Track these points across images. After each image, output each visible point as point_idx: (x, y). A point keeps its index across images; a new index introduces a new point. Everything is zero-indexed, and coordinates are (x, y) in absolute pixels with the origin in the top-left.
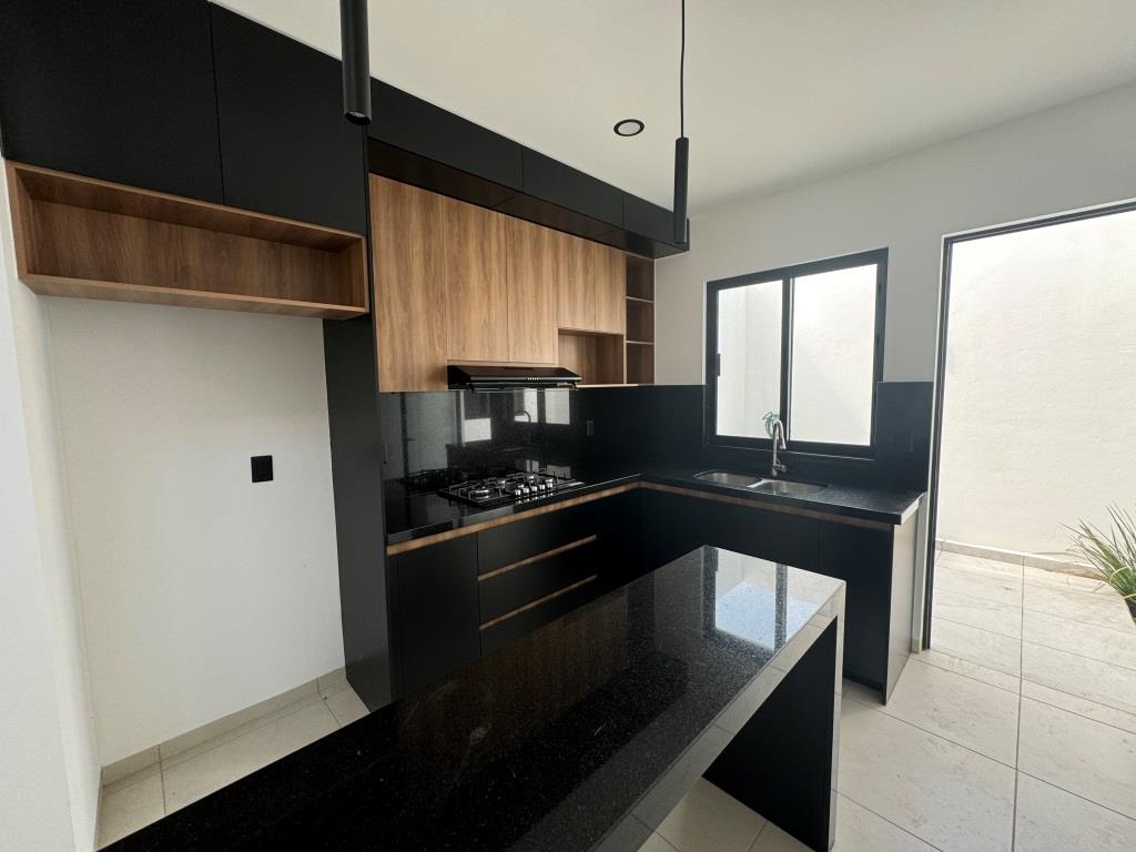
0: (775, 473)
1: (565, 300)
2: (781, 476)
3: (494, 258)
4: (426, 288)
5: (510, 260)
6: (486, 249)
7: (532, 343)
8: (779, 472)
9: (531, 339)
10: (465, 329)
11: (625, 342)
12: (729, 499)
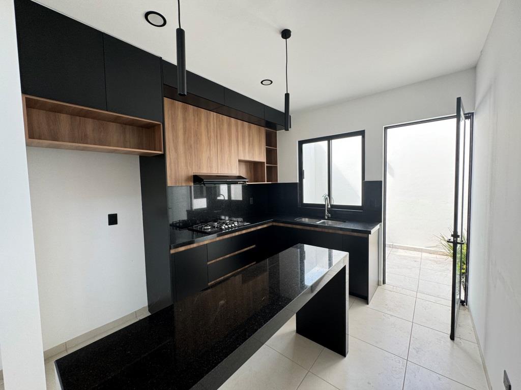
0: (326, 218)
1: (241, 148)
2: (329, 219)
3: (212, 130)
4: (184, 143)
5: (218, 132)
6: (209, 127)
7: (228, 166)
8: (328, 217)
9: (227, 164)
10: (200, 160)
11: (266, 165)
12: (308, 228)
